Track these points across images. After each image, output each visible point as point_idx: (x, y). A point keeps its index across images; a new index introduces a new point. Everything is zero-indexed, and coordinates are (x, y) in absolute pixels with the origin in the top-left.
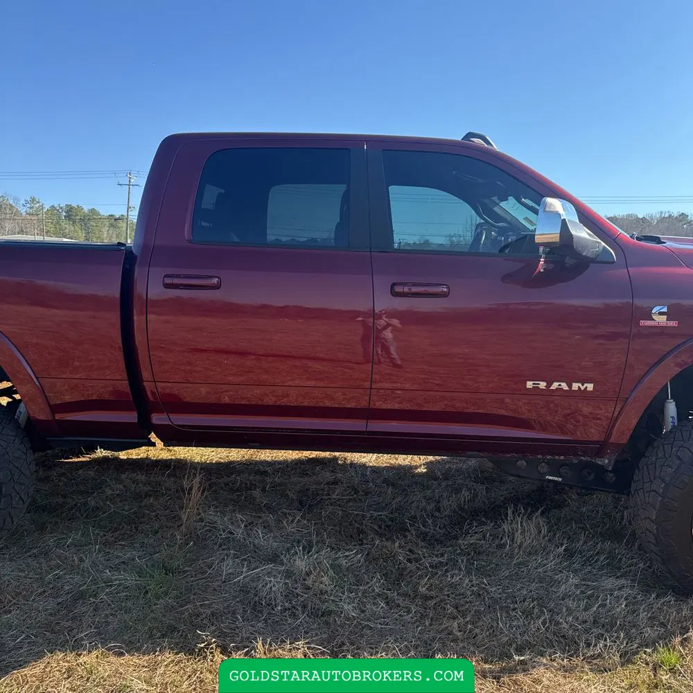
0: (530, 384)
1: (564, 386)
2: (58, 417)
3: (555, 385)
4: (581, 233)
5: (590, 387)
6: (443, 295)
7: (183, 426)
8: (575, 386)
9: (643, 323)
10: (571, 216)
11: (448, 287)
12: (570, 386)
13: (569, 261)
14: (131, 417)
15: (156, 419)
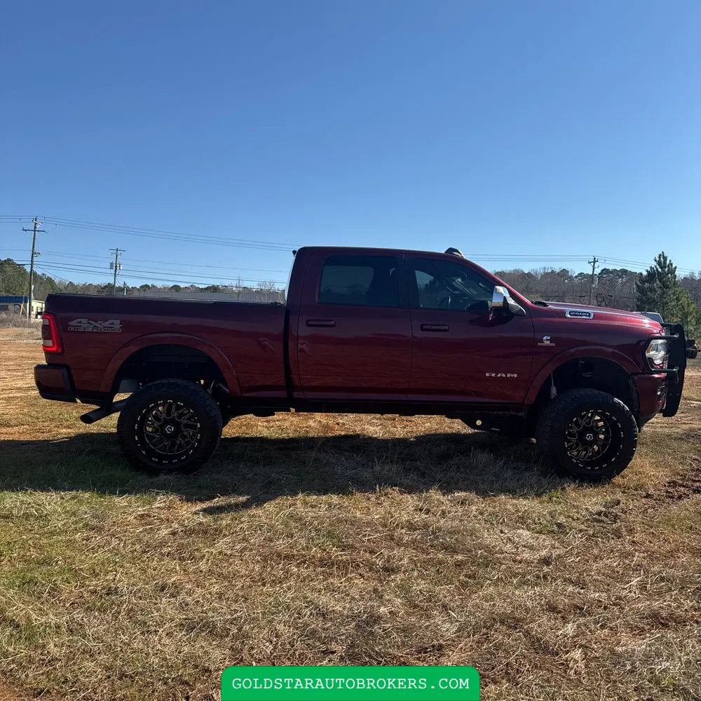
0: (487, 375)
1: (504, 375)
2: (244, 395)
3: (499, 375)
4: (511, 302)
5: (516, 376)
6: (445, 330)
7: (312, 399)
8: (509, 375)
9: (539, 344)
10: (507, 295)
11: (448, 326)
12: (506, 375)
13: (505, 315)
14: (283, 394)
15: (296, 394)
